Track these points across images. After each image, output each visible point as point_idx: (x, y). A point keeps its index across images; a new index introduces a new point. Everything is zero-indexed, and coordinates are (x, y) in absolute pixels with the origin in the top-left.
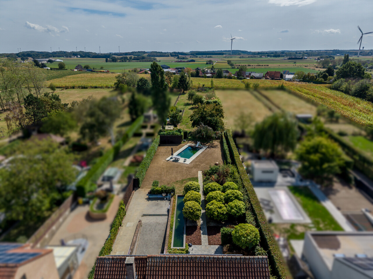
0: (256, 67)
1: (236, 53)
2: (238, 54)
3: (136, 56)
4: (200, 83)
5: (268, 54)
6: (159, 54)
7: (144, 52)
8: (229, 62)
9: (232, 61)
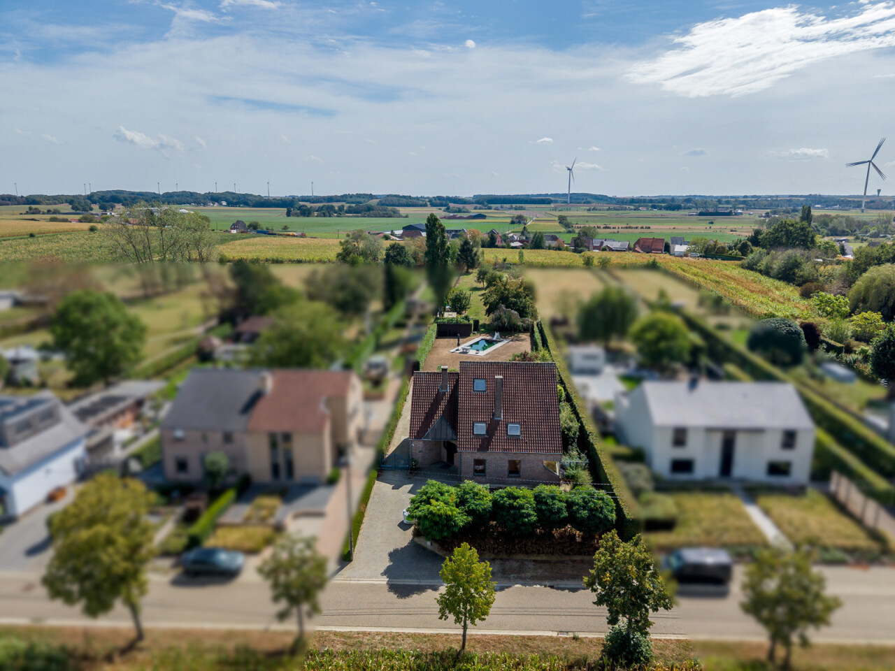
0: (620, 230)
1: (579, 201)
2: (584, 203)
3: (354, 205)
4: (499, 257)
5: (654, 203)
6: (404, 201)
7: (371, 197)
8: (562, 220)
9: (568, 218)
